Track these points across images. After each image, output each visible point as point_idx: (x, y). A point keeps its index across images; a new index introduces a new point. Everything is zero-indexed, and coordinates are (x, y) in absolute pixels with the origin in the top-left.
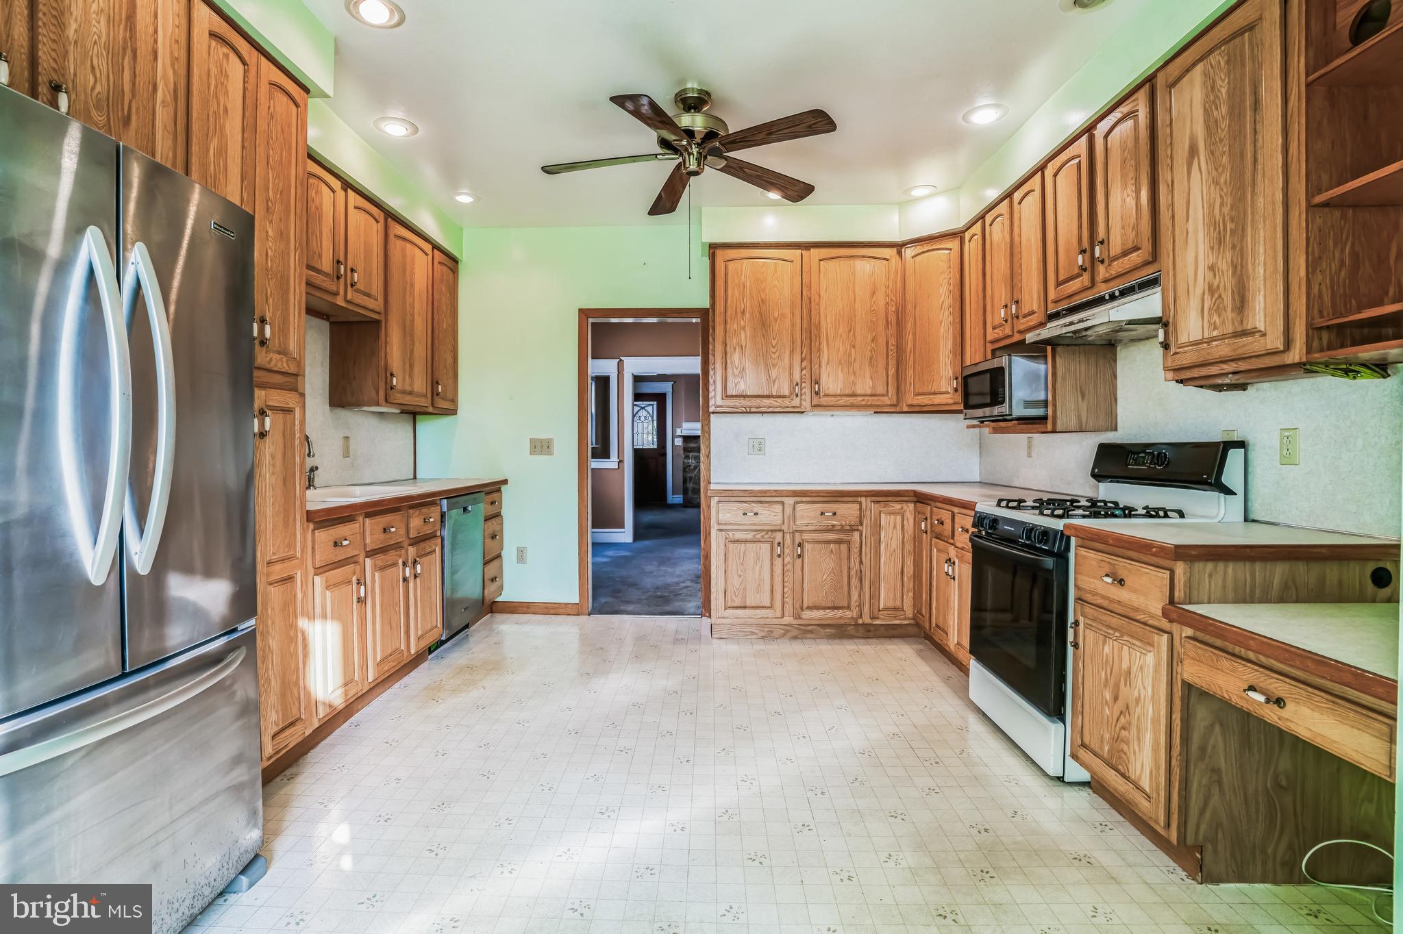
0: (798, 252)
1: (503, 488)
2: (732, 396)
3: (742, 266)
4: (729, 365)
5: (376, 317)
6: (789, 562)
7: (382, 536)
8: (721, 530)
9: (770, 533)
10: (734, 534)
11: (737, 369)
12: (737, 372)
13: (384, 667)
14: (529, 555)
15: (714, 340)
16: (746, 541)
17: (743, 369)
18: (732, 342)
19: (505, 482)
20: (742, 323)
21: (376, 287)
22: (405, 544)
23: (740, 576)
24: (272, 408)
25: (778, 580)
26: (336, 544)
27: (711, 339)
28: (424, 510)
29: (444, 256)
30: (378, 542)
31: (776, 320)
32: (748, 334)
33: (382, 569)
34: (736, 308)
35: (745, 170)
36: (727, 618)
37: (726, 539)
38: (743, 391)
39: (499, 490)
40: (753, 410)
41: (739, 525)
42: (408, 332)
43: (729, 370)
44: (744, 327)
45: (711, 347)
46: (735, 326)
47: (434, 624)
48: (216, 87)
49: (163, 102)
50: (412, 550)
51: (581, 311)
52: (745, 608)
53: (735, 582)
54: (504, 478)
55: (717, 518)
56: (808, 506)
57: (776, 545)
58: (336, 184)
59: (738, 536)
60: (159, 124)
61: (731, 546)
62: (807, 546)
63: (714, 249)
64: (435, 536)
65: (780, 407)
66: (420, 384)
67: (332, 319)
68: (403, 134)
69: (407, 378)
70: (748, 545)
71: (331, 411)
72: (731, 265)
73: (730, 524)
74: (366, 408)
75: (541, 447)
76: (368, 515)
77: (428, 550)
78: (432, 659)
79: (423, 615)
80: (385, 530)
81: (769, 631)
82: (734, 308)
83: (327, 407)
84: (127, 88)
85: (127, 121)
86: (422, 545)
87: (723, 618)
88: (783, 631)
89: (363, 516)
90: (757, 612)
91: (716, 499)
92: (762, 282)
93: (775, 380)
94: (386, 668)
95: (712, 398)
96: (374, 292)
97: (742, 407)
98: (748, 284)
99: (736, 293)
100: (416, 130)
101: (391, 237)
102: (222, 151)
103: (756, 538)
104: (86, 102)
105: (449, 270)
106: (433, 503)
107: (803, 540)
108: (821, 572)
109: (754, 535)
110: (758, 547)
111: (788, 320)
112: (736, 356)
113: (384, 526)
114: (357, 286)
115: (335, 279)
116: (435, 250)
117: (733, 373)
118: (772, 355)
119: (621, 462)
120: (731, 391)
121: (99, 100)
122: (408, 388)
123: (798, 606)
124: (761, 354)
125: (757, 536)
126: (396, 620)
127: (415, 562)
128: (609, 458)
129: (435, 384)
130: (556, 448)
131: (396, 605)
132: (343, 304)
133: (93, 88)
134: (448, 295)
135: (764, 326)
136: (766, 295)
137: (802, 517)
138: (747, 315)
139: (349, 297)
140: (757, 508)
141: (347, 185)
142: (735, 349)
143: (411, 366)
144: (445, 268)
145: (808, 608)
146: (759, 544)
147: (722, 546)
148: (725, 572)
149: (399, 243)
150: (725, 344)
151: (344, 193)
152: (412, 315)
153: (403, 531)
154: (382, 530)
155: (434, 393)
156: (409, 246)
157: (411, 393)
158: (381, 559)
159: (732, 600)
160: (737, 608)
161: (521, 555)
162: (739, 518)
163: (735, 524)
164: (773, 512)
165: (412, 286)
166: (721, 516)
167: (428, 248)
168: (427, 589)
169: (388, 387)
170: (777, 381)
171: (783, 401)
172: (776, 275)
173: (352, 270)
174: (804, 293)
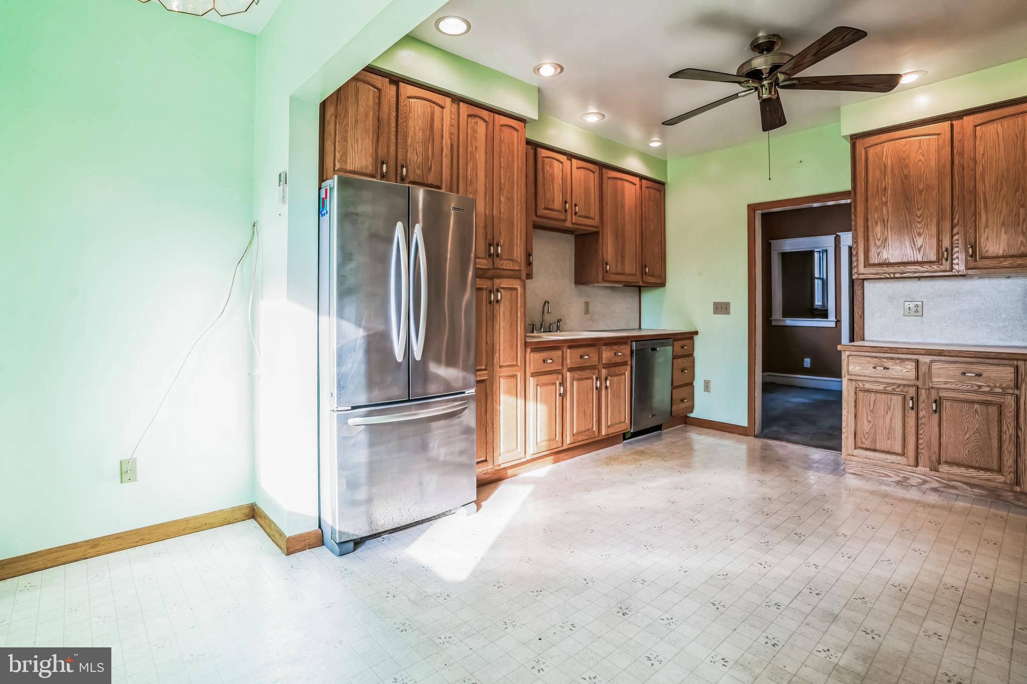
0: (947, 124)
1: (696, 337)
2: (875, 265)
3: (883, 149)
4: (871, 238)
5: (595, 230)
6: (924, 416)
7: (579, 360)
8: (851, 380)
9: (901, 388)
10: (863, 384)
11: (879, 240)
12: (879, 243)
13: (578, 438)
14: (712, 386)
15: (856, 216)
16: (877, 392)
17: (886, 240)
18: (874, 216)
19: (696, 333)
20: (884, 199)
21: (594, 211)
22: (600, 367)
23: (870, 422)
24: (503, 288)
25: (911, 431)
26: (544, 361)
27: (853, 217)
28: (615, 347)
29: (651, 182)
30: (576, 364)
31: (921, 192)
32: (890, 208)
33: (579, 380)
34: (877, 187)
35: (822, 82)
36: (856, 456)
37: (856, 388)
38: (886, 259)
39: (692, 338)
40: (897, 275)
41: (870, 377)
42: (619, 235)
43: (872, 242)
44: (886, 202)
45: (853, 223)
46: (877, 203)
47: (623, 420)
48: (471, 139)
49: (446, 155)
50: (604, 372)
51: (749, 206)
52: (875, 450)
53: (865, 426)
54: (694, 330)
55: (848, 369)
56: (946, 366)
57: (908, 398)
58: (563, 158)
59: (868, 386)
60: (444, 166)
61: (861, 395)
62: (946, 404)
63: (855, 139)
64: (627, 364)
65: (927, 272)
66: (630, 267)
67: (575, 233)
68: (596, 120)
69: (619, 264)
70: (878, 395)
71: (576, 287)
72: (871, 151)
73: (860, 376)
74: (595, 285)
75: (722, 308)
76: (570, 347)
77: (618, 372)
78: (626, 443)
79: (612, 411)
80: (581, 357)
81: (904, 477)
82: (876, 188)
83: (573, 285)
84: (430, 157)
85: (430, 169)
86: (613, 369)
87: (853, 455)
88: (920, 480)
89: (567, 347)
90: (888, 456)
91: (847, 353)
92: (905, 159)
93: (921, 247)
94: (580, 439)
95: (855, 267)
96: (592, 215)
97: (885, 273)
98: (889, 163)
99: (877, 173)
100: (604, 116)
101: (605, 178)
102: (475, 168)
103: (887, 390)
104: (414, 167)
105: (656, 191)
106: (626, 343)
107: (940, 398)
108: (963, 431)
109: (885, 388)
110: (889, 398)
111: (935, 191)
112: (878, 229)
113: (581, 355)
114: (578, 214)
115: (564, 212)
116: (643, 180)
117: (875, 245)
118: (917, 224)
119: (838, 322)
120: (874, 259)
121: (419, 165)
122: (619, 270)
123: (934, 458)
124: (905, 224)
125: (888, 389)
126: (589, 411)
127: (606, 379)
128: (827, 318)
129: (644, 267)
130: (732, 308)
131: (590, 403)
132: (570, 225)
133: (417, 160)
134: (655, 207)
135: (907, 198)
136: (910, 171)
137: (939, 375)
138: (889, 191)
139: (574, 221)
140: (889, 364)
141: (571, 156)
142: (876, 223)
143: (623, 257)
144: (652, 190)
145: (946, 463)
146: (890, 396)
147: (853, 394)
148: (855, 417)
149: (610, 182)
150: (866, 220)
151: (570, 162)
152: (624, 225)
153: (596, 359)
154: (579, 357)
155: (643, 273)
156: (619, 182)
157: (623, 274)
158: (577, 374)
159: (862, 442)
160: (867, 449)
161: (707, 386)
162: (870, 371)
163: (865, 376)
164: (906, 368)
165: (623, 207)
166: (851, 368)
167: (636, 180)
168: (617, 396)
169: (605, 272)
170: (923, 248)
171: (930, 266)
172: (920, 150)
173: (576, 205)
174: (956, 162)
